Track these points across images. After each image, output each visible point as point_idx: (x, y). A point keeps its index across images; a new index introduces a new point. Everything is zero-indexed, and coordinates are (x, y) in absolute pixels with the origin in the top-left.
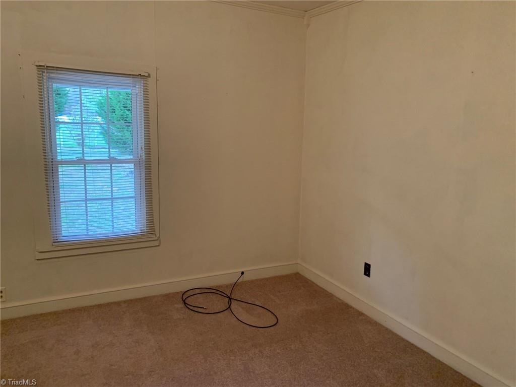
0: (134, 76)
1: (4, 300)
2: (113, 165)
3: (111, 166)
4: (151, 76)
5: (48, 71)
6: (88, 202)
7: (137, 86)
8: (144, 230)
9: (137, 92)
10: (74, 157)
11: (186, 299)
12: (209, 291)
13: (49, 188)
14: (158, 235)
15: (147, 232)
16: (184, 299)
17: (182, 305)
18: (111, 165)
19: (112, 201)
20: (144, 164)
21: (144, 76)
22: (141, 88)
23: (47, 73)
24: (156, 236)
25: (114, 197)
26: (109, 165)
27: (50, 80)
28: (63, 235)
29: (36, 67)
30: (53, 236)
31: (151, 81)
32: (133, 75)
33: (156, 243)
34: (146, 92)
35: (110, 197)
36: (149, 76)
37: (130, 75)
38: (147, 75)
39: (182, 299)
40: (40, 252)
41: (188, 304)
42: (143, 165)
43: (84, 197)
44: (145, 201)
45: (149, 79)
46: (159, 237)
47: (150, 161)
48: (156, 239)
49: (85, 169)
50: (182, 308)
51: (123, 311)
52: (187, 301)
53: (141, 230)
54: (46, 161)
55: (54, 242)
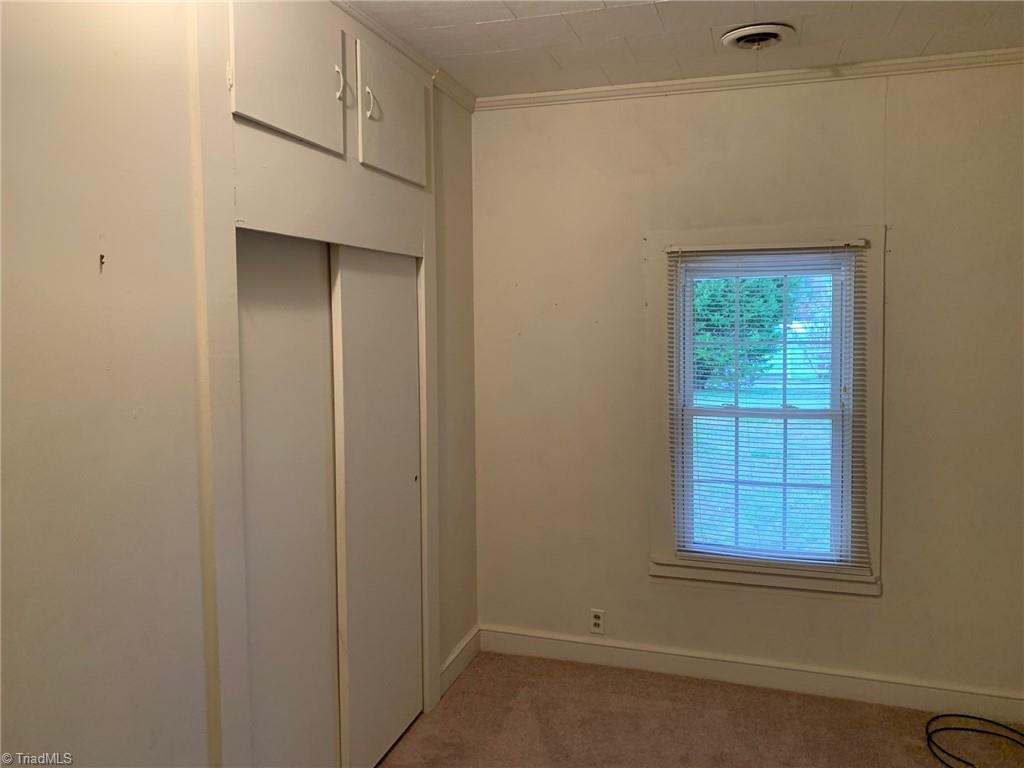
0: (835, 249)
1: (602, 632)
2: (789, 421)
3: (785, 423)
4: (872, 245)
5: (684, 259)
6: (740, 487)
7: (843, 268)
8: (847, 556)
9: (843, 278)
10: (720, 404)
11: (934, 732)
12: (1004, 733)
13: (675, 455)
14: (877, 574)
15: (852, 562)
16: (930, 731)
17: (923, 744)
18: (785, 421)
19: (785, 490)
20: (851, 421)
21: (857, 246)
22: (849, 270)
23: (682, 262)
24: (872, 575)
25: (788, 481)
26: (782, 421)
27: (688, 273)
28: (696, 540)
29: (666, 256)
30: (677, 539)
31: (873, 256)
32: (833, 247)
33: (873, 590)
34: (860, 279)
35: (781, 481)
36: (868, 244)
37: (827, 248)
38: (862, 243)
39: (927, 729)
40: (657, 564)
41: (935, 744)
42: (849, 423)
43: (734, 477)
44: (850, 497)
45: (869, 253)
46: (880, 578)
47: (864, 416)
48: (872, 579)
49: (737, 426)
50: (920, 748)
51: (790, 714)
52: (935, 738)
53: (841, 556)
54: (672, 409)
55: (680, 551)
